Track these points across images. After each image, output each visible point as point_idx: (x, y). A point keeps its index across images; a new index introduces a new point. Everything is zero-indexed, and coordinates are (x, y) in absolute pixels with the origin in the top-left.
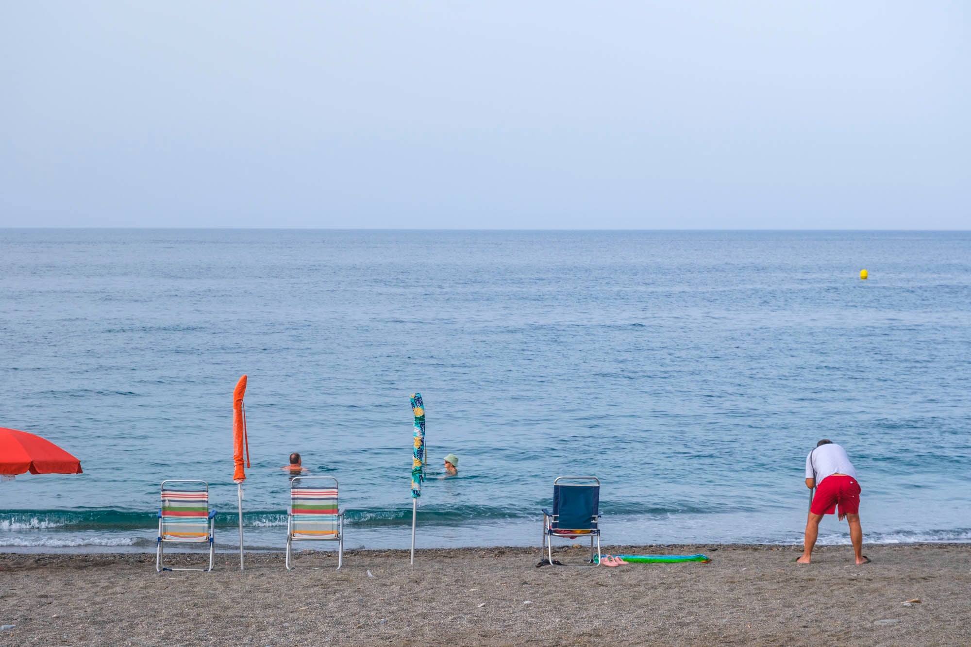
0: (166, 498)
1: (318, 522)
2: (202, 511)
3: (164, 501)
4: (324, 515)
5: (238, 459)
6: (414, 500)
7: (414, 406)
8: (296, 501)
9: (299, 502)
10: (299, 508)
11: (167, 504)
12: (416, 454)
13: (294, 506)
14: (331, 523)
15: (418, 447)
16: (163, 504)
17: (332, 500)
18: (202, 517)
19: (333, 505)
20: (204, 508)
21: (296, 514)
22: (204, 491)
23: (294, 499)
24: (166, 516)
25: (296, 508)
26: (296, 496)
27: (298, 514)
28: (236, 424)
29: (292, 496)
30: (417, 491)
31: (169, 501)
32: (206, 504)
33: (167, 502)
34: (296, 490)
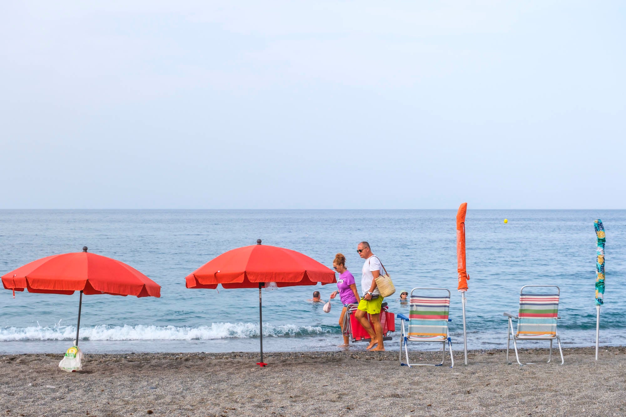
0: (414, 304)
1: (540, 324)
2: (443, 314)
3: (412, 306)
4: (546, 318)
5: (462, 272)
6: (598, 307)
7: (597, 230)
8: (523, 306)
9: (526, 307)
10: (525, 312)
11: (415, 308)
12: (600, 269)
13: (521, 310)
14: (551, 325)
15: (601, 263)
16: (411, 309)
17: (553, 306)
18: (443, 320)
19: (554, 310)
20: (445, 312)
21: (522, 318)
22: (446, 297)
23: (521, 304)
24: (413, 319)
25: (523, 312)
26: (524, 302)
27: (525, 318)
28: (460, 243)
29: (520, 302)
30: (601, 300)
31: (417, 306)
32: (447, 308)
33: (415, 306)
34: (524, 297)
